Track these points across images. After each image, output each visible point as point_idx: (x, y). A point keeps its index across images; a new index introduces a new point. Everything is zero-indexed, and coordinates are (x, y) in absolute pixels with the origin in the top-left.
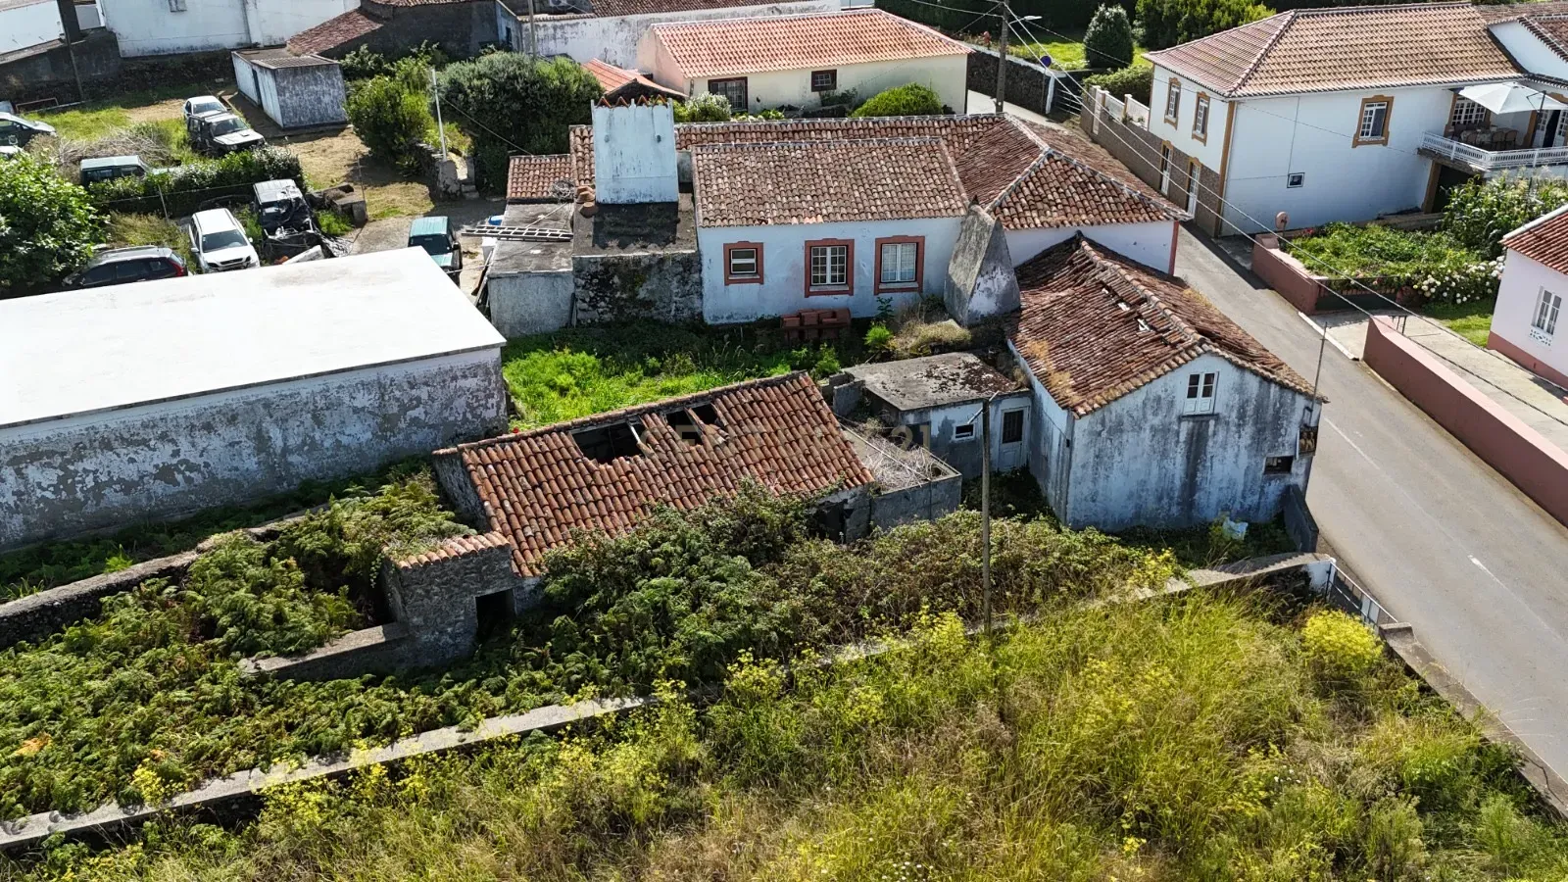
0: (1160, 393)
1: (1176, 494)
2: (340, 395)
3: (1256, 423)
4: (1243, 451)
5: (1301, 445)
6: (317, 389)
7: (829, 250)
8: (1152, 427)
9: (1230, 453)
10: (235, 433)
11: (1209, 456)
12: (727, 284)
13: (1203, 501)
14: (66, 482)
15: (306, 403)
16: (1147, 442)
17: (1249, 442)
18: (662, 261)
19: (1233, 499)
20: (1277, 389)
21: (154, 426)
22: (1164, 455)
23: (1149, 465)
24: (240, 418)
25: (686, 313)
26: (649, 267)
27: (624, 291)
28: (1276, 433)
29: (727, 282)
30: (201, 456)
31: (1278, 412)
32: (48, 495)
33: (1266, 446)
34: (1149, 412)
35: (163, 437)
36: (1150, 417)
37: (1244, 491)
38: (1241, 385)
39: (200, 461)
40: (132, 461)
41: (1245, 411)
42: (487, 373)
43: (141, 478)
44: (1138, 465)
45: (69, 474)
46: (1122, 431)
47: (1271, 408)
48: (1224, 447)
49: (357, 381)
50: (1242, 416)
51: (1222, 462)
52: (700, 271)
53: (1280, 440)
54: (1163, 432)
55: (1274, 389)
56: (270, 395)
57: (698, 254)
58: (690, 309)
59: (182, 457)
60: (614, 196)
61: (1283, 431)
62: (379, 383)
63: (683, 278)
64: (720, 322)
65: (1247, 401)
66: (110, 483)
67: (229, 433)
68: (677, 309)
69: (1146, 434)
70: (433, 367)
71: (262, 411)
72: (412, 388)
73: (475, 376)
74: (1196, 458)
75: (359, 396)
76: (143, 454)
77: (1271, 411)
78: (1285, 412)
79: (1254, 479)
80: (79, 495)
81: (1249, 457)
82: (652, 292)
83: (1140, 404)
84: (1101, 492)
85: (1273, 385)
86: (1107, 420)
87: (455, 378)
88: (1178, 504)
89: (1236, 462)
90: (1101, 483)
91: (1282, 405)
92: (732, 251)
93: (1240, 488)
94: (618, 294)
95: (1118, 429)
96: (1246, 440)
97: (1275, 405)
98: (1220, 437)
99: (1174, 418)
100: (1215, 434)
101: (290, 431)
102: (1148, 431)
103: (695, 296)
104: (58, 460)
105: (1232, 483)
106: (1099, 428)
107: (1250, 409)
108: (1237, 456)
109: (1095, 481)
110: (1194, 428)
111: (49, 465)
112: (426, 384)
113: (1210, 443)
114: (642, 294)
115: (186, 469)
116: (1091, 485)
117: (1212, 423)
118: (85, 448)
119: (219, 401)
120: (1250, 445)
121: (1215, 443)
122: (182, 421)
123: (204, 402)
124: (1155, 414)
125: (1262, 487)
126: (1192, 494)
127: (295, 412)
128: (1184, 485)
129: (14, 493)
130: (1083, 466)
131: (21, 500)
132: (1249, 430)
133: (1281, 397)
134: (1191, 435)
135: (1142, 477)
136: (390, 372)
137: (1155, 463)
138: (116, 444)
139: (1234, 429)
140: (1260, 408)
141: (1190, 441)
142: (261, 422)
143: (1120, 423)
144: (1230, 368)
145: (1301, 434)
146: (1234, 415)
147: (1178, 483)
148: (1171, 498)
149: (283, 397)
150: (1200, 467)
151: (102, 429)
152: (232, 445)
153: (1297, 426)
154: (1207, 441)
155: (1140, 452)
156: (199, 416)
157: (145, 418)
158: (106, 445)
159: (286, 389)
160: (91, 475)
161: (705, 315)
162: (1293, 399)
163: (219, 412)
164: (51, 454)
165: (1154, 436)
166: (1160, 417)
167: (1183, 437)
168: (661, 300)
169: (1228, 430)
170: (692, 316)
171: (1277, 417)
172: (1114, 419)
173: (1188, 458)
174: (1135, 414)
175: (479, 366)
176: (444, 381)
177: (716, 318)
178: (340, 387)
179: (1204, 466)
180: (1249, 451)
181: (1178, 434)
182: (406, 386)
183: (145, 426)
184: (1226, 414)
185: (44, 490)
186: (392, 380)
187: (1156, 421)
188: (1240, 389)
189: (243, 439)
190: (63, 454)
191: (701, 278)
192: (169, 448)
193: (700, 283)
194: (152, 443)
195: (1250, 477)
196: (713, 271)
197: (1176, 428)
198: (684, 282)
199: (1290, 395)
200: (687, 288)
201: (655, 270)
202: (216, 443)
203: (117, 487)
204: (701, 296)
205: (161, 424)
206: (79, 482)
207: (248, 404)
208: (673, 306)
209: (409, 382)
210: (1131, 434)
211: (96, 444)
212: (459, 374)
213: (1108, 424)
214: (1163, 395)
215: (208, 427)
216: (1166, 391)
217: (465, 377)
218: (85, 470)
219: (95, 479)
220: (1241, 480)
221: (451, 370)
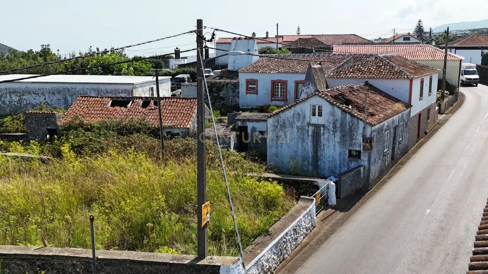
0: (299, 112)
1: (310, 160)
2: (87, 91)
3: (341, 131)
4: (337, 145)
5: (363, 145)
6: (81, 88)
7: (280, 84)
8: (297, 127)
9: (331, 144)
10: (60, 96)
11: (322, 144)
12: (246, 94)
13: (322, 166)
14: (20, 101)
15: (78, 92)
16: (296, 133)
17: (339, 140)
18: (227, 84)
19: (336, 167)
20: (350, 116)
21: (41, 90)
22: (303, 140)
23: (297, 144)
24: (61, 93)
25: (234, 103)
26: (223, 85)
27: (216, 93)
28: (352, 139)
29: (247, 93)
30: (51, 101)
31: (351, 128)
32: (16, 104)
33: (347, 143)
34: (296, 120)
35: (42, 94)
36: (296, 122)
37: (340, 164)
38: (333, 112)
39: (50, 103)
40: (35, 99)
41: (336, 125)
42: (129, 93)
43: (37, 104)
44: (293, 143)
45: (21, 99)
46: (285, 127)
47: (347, 125)
48: (328, 140)
49: (92, 88)
50: (335, 127)
51: (328, 147)
52: (239, 88)
53: (354, 141)
54: (301, 129)
55: (348, 116)
56: (69, 87)
57: (238, 82)
58: (235, 102)
59: (46, 101)
60: (233, 68)
61: (354, 137)
62: (98, 90)
63: (234, 90)
64: (244, 108)
65: (336, 120)
66: (29, 104)
67: (58, 96)
68: (231, 101)
69: (295, 130)
70: (113, 87)
71: (67, 91)
72: (107, 93)
73: (125, 93)
74: (317, 144)
75: (92, 92)
76: (37, 98)
77: (348, 127)
78: (355, 128)
79: (344, 159)
80: (22, 106)
81: (340, 148)
82: (224, 94)
83: (292, 115)
84: (279, 153)
85: (348, 115)
86: (279, 121)
87: (119, 93)
88: (312, 165)
89: (334, 149)
90: (279, 149)
91: (352, 124)
92: (249, 82)
93: (338, 163)
94: (215, 94)
95: (283, 126)
96: (337, 139)
97: (349, 124)
98: (326, 135)
99: (306, 124)
100: (324, 134)
101: (73, 99)
102: (296, 128)
103: (237, 97)
104: (19, 95)
105: (334, 160)
106: (277, 124)
107: (338, 125)
108: (334, 146)
109: (277, 147)
110: (314, 129)
111: (17, 96)
112: (111, 93)
113: (322, 138)
114: (221, 95)
115: (47, 104)
116: (275, 149)
117: (322, 128)
118: (25, 92)
119: (56, 86)
120: (340, 142)
121: (324, 138)
122: (47, 90)
123: (53, 85)
124: (298, 121)
125: (348, 164)
126: (317, 162)
127: (75, 94)
128: (313, 156)
129: (9, 101)
130: (272, 140)
131: (10, 104)
132: (338, 134)
133: (352, 121)
134: (313, 133)
135: (295, 149)
136: (101, 87)
137: (300, 144)
138: (32, 93)
139: (332, 133)
140: (342, 124)
141: (313, 136)
142: (66, 95)
143: (285, 123)
144: (328, 104)
145: (363, 140)
146: (331, 126)
147: (310, 155)
148: (308, 162)
149: (72, 88)
150: (319, 149)
151: (29, 88)
152: (59, 100)
153: (361, 136)
154: (321, 137)
155: (293, 137)
156: (51, 89)
157: (39, 87)
158: (29, 93)
159: (73, 86)
160: (25, 101)
161: (240, 104)
162: (358, 122)
163: (56, 89)
164: (18, 92)
165: (298, 131)
166: (300, 123)
167: (310, 133)
168: (227, 97)
169: (329, 133)
170: (236, 104)
171: (351, 130)
172: (282, 121)
173: (313, 144)
174: (290, 120)
175: (126, 90)
176: (116, 93)
177: (243, 106)
178: (87, 89)
179: (320, 149)
180: (340, 145)
181: (308, 131)
182: (105, 92)
183: (39, 89)
184: (328, 125)
185: (15, 102)
186: (101, 90)
187: (299, 124)
188: (333, 114)
189: (61, 99)
190: (20, 93)
191: (239, 91)
192: (44, 97)
193: (238, 93)
194: (40, 95)
195: (342, 158)
196: (242, 89)
197: (307, 128)
198: (234, 92)
199: (356, 120)
200: (235, 94)
201: (225, 87)
202: (55, 98)
203: (31, 105)
204: (239, 97)
205: (42, 90)
206: (23, 102)
207: (63, 88)
208: (230, 100)
209: (106, 91)
210: (289, 128)
211: (27, 92)
212: (120, 91)
213: (280, 123)
214: (301, 113)
215: (53, 93)
216: (302, 111)
217: (122, 93)
218: (24, 99)
219: (26, 102)
220: (338, 158)
221: (118, 90)
